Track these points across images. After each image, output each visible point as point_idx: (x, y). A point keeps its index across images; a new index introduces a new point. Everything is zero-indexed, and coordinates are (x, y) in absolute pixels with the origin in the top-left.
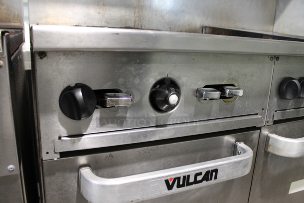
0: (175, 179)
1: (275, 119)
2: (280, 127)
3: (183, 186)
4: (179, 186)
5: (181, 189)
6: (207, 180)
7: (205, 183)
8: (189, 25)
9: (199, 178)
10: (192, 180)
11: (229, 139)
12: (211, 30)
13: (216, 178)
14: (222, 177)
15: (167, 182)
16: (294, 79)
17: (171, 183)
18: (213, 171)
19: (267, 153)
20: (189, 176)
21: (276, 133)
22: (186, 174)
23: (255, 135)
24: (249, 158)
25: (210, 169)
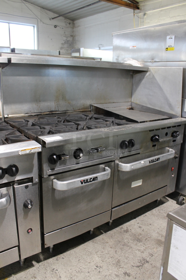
0: (83, 181)
1: (120, 157)
2: (123, 159)
3: (86, 183)
4: (85, 183)
5: (86, 184)
6: (94, 181)
7: (93, 182)
8: (83, 105)
9: (91, 180)
10: (89, 181)
11: (103, 166)
12: (95, 108)
13: (97, 180)
14: (99, 179)
15: (81, 181)
16: (126, 141)
17: (82, 182)
18: (96, 177)
19: (118, 171)
20: (88, 179)
21: (122, 162)
22: (87, 179)
23: (113, 163)
24: (109, 173)
25: (95, 177)
